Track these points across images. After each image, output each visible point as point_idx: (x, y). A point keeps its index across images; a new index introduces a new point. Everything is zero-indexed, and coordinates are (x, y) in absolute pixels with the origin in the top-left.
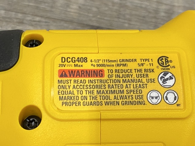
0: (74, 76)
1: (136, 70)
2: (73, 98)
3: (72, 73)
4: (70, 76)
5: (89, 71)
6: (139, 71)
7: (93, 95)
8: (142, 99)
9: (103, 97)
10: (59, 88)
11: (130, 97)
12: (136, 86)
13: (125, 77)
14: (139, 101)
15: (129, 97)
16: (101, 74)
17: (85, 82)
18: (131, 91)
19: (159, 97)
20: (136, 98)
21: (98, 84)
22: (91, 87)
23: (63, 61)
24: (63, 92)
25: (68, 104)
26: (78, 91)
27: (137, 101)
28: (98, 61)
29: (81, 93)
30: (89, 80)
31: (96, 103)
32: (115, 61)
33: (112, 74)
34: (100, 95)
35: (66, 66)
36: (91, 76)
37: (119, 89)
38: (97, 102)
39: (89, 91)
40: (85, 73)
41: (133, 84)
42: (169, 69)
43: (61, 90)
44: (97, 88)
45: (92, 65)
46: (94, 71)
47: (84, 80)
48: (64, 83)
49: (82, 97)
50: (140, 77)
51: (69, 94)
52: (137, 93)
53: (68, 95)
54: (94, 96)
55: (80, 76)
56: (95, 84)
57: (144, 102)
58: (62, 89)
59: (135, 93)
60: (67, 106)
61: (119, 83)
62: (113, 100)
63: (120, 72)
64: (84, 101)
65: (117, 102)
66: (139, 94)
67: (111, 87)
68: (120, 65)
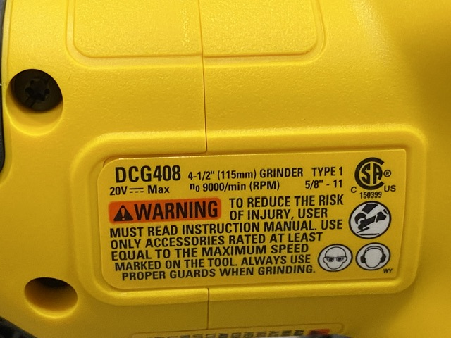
0: (147, 218)
1: (300, 200)
2: (147, 265)
3: (144, 211)
4: (139, 218)
5: (186, 204)
6: (307, 201)
7: (194, 259)
8: (306, 262)
9: (218, 260)
10: (115, 246)
11: (280, 260)
12: (296, 237)
13: (271, 216)
14: (299, 267)
15: (276, 260)
16: (214, 210)
17: (174, 232)
18: (283, 247)
19: (345, 259)
20: (294, 261)
21: (207, 236)
22: (190, 241)
23: (121, 178)
24: (122, 254)
25: (136, 276)
26: (159, 251)
27: (295, 267)
28: (206, 175)
29: (167, 256)
30: (183, 226)
31: (201, 273)
32: (249, 175)
33: (240, 209)
34: (209, 257)
35: (128, 190)
36: (188, 215)
37: (255, 245)
38: (203, 270)
39: (184, 249)
40: (175, 208)
41: (290, 235)
42: (379, 194)
43: (118, 250)
44: (203, 243)
45: (192, 186)
46: (197, 203)
47: (172, 227)
48: (125, 234)
49: (169, 263)
50: (308, 216)
51: (138, 258)
52: (295, 251)
53: (135, 260)
54: (196, 260)
55: (162, 218)
56: (199, 236)
57: (309, 268)
58: (121, 248)
59: (293, 250)
60: (135, 279)
61: (255, 232)
62: (239, 267)
63: (260, 204)
64: (172, 269)
65: (248, 269)
66: (301, 253)
67: (236, 240)
68: (261, 186)
